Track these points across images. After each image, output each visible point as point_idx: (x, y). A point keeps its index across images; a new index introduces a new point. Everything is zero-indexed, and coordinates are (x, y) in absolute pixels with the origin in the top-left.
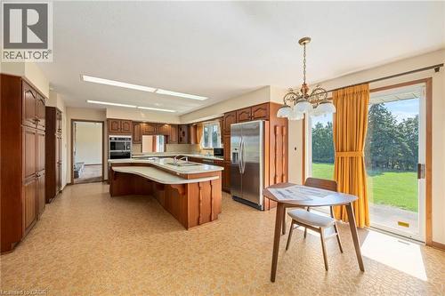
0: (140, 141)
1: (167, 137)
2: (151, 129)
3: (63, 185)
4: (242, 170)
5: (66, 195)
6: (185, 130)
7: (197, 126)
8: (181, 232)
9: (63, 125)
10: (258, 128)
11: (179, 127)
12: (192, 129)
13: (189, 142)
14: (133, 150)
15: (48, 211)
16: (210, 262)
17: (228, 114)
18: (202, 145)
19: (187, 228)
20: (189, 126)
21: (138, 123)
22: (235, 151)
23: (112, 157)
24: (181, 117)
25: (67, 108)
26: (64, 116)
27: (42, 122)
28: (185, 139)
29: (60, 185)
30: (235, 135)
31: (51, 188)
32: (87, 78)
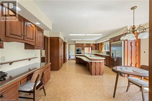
0: (84, 49)
1: (92, 48)
2: (87, 45)
3: (67, 60)
4: (115, 60)
5: (68, 62)
6: (97, 45)
7: (101, 44)
8: (90, 76)
9: (67, 46)
10: (122, 43)
11: (96, 44)
12: (100, 45)
13: (99, 49)
14: (82, 52)
15: (64, 65)
16: (95, 85)
17: (111, 39)
18: (104, 50)
19: (92, 75)
20: (99, 44)
21: (83, 44)
22: (112, 53)
23: (77, 54)
24: (96, 41)
25: (68, 42)
26: (67, 43)
27: (63, 45)
28: (97, 48)
29: (66, 60)
30: (112, 47)
31: (65, 60)
32: (70, 35)
